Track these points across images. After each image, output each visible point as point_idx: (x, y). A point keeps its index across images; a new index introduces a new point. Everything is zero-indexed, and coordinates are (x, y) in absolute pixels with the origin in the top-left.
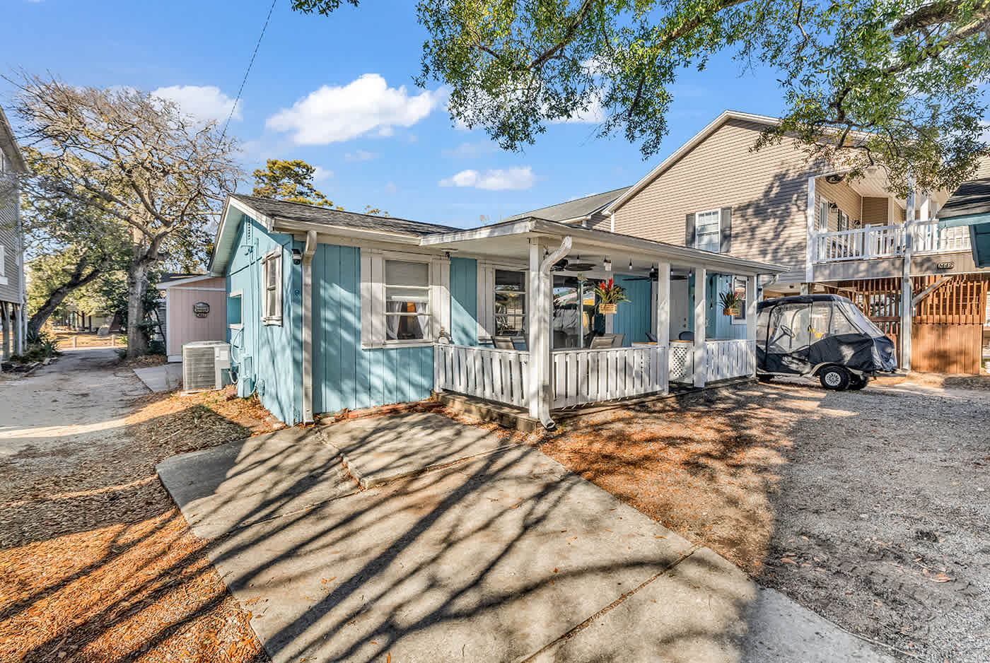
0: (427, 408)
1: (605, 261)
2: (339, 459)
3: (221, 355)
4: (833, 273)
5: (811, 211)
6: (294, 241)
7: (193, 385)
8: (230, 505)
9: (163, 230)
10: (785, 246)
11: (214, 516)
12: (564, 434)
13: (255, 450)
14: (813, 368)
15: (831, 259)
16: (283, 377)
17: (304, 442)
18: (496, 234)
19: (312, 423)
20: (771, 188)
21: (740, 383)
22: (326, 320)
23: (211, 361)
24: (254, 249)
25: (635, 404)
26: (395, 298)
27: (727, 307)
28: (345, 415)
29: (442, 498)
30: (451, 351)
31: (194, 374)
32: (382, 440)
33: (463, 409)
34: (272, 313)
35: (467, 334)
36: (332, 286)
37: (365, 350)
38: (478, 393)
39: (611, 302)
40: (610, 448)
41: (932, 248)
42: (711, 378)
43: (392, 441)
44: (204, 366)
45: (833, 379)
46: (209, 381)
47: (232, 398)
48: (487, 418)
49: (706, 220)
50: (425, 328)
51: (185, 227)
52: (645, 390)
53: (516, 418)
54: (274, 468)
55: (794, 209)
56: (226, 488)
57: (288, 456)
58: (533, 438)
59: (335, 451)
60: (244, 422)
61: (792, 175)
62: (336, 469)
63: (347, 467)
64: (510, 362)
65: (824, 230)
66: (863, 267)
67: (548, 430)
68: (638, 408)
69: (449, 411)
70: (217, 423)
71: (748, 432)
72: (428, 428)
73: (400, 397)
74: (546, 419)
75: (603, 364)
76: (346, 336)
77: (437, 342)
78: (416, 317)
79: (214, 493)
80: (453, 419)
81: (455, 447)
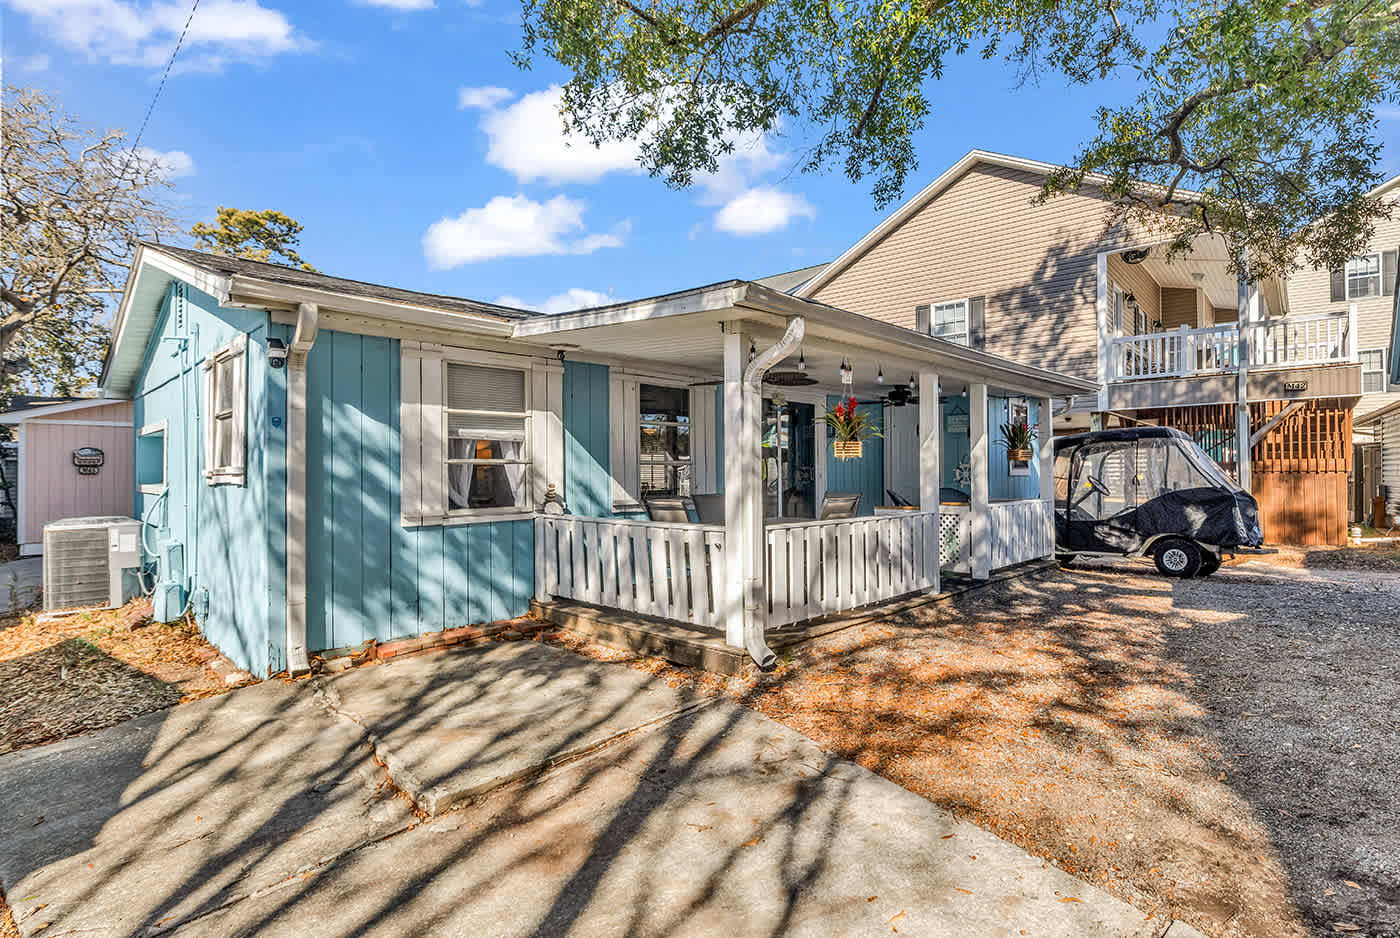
0: (525, 633)
1: (843, 367)
2: (366, 749)
3: (123, 542)
4: (1138, 396)
5: (1102, 304)
6: (271, 324)
7: (63, 600)
8: (128, 876)
9: (16, 317)
10: (1066, 357)
11: (86, 910)
12: (791, 675)
13: (189, 735)
14: (1143, 542)
15: (1134, 376)
16: (246, 582)
17: (292, 712)
18: (666, 312)
19: (306, 672)
20: (1044, 267)
21: (1038, 569)
22: (333, 477)
23: (102, 553)
24: (191, 345)
25: (895, 613)
26: (465, 433)
27: (1014, 446)
28: (373, 651)
29: (595, 828)
30: (570, 528)
31: (66, 581)
32: (447, 702)
33: (596, 632)
34: (225, 460)
35: (592, 497)
36: (343, 411)
37: (409, 529)
38: (624, 602)
39: (853, 438)
40: (885, 699)
41: (1275, 360)
42: (998, 562)
43: (471, 702)
44: (86, 563)
45: (1176, 559)
46: (97, 592)
47: (141, 624)
48: (642, 648)
49: (948, 316)
50: (518, 486)
51: (60, 316)
52: (908, 588)
53: (702, 649)
54: (231, 776)
55: (1079, 300)
56: (119, 832)
57: (259, 746)
58: (738, 686)
59: (358, 731)
60: (166, 672)
61: (1072, 251)
62: (362, 771)
63: (385, 766)
64: (686, 544)
65: (1119, 334)
66: (1181, 388)
67: (763, 669)
68: (899, 619)
69: (567, 636)
70: (109, 676)
71: (1102, 656)
72: (534, 673)
73: (474, 614)
74: (758, 650)
75: (843, 544)
76: (371, 503)
77: (542, 511)
78: (502, 466)
79: (92, 845)
80: (576, 651)
81: (599, 709)
